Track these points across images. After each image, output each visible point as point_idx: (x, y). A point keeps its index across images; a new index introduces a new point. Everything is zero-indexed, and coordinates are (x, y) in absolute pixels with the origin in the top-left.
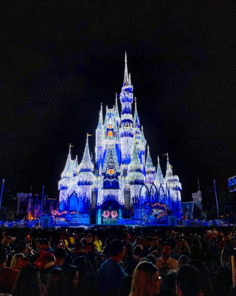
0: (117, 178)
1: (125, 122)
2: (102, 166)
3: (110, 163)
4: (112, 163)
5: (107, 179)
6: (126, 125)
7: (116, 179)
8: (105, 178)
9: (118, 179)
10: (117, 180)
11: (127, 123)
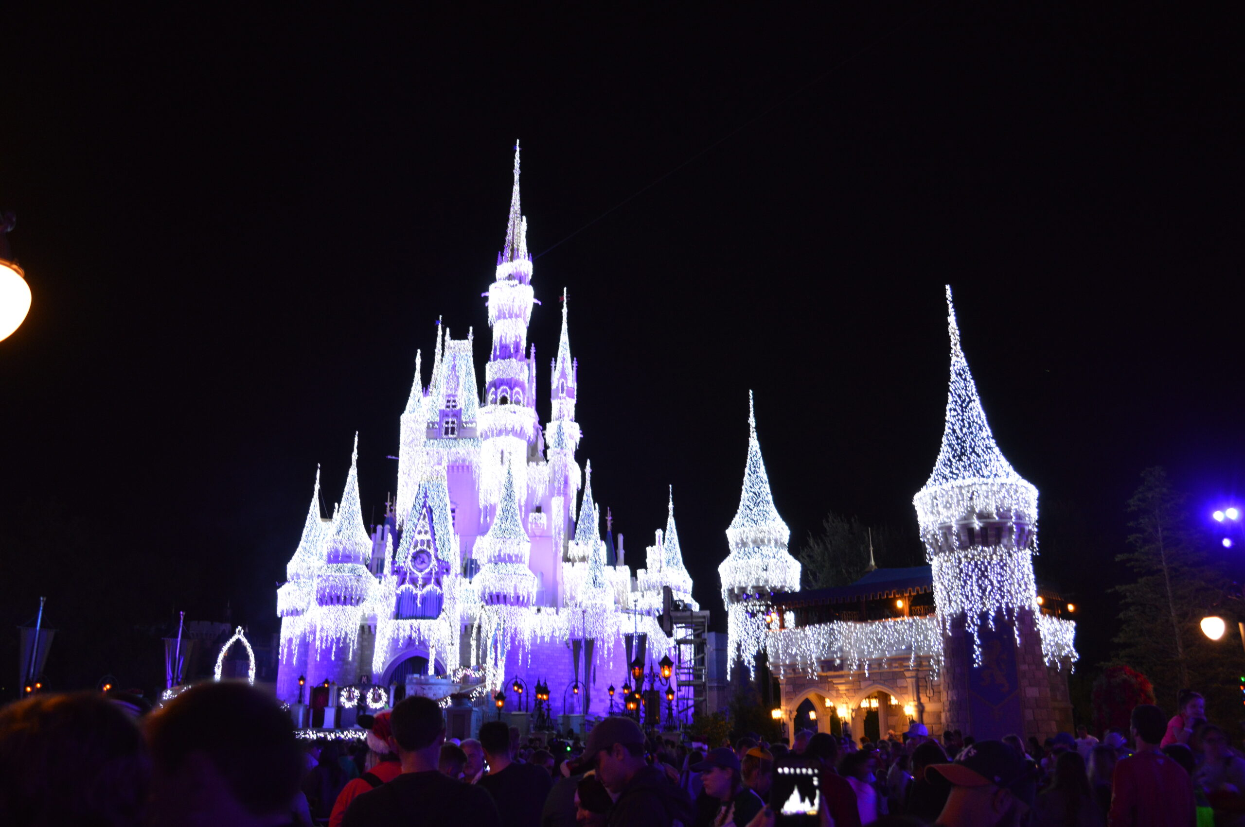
0: (438, 583)
1: (499, 388)
2: (396, 544)
3: (420, 532)
4: (426, 532)
5: (407, 585)
6: (499, 398)
7: (435, 587)
8: (402, 582)
9: (441, 588)
10: (439, 590)
11: (504, 391)
